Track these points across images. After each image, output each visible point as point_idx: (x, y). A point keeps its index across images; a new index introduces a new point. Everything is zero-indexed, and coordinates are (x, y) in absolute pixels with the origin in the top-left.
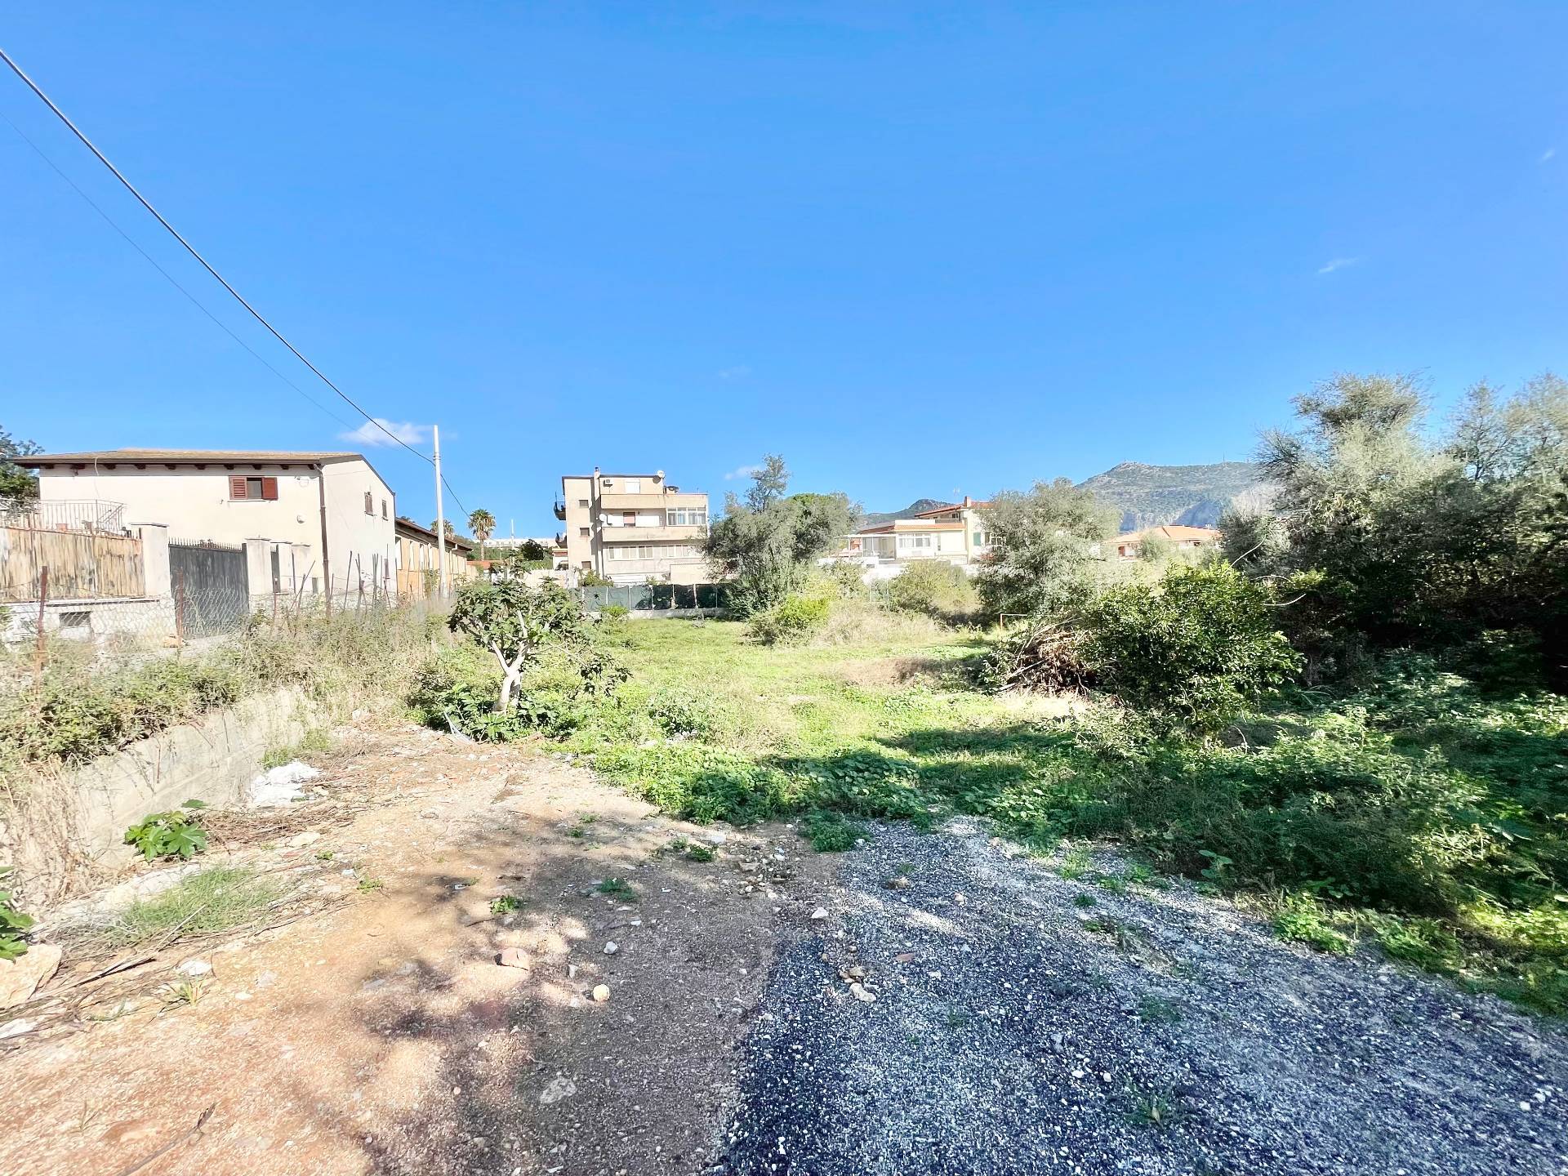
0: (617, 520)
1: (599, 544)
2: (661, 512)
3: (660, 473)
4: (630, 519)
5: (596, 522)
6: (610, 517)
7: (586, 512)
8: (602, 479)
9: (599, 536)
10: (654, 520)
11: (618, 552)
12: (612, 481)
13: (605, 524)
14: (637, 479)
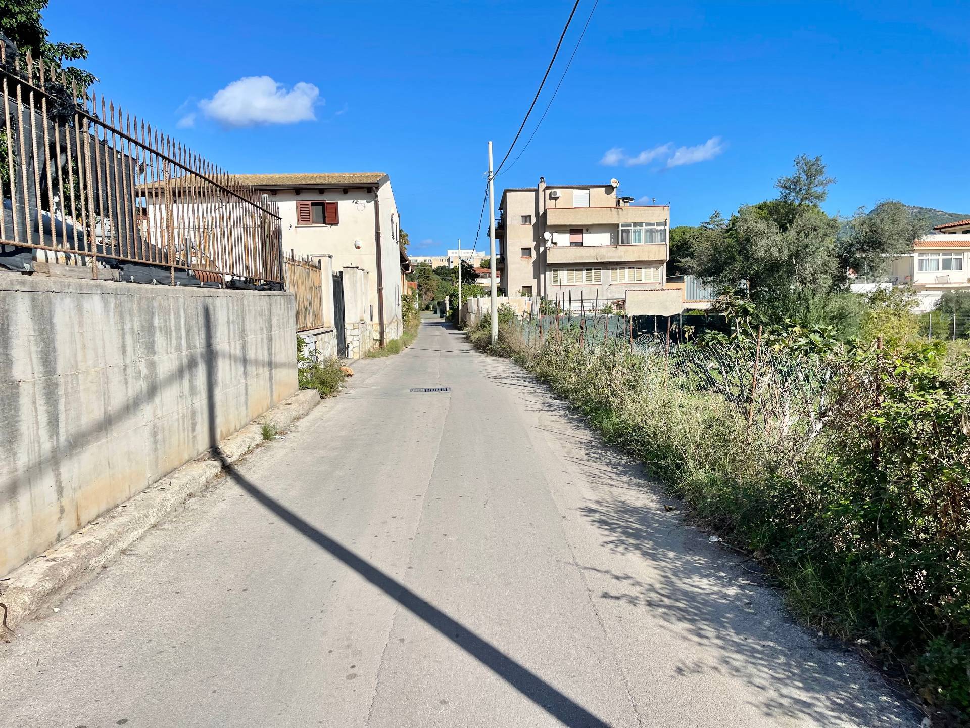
0: (563, 239)
1: (542, 266)
2: (613, 228)
3: (614, 182)
4: (577, 238)
5: (539, 240)
6: (555, 235)
7: (529, 229)
8: (548, 191)
9: (542, 257)
10: (604, 238)
11: (563, 275)
12: (559, 192)
13: (549, 244)
14: (586, 191)
